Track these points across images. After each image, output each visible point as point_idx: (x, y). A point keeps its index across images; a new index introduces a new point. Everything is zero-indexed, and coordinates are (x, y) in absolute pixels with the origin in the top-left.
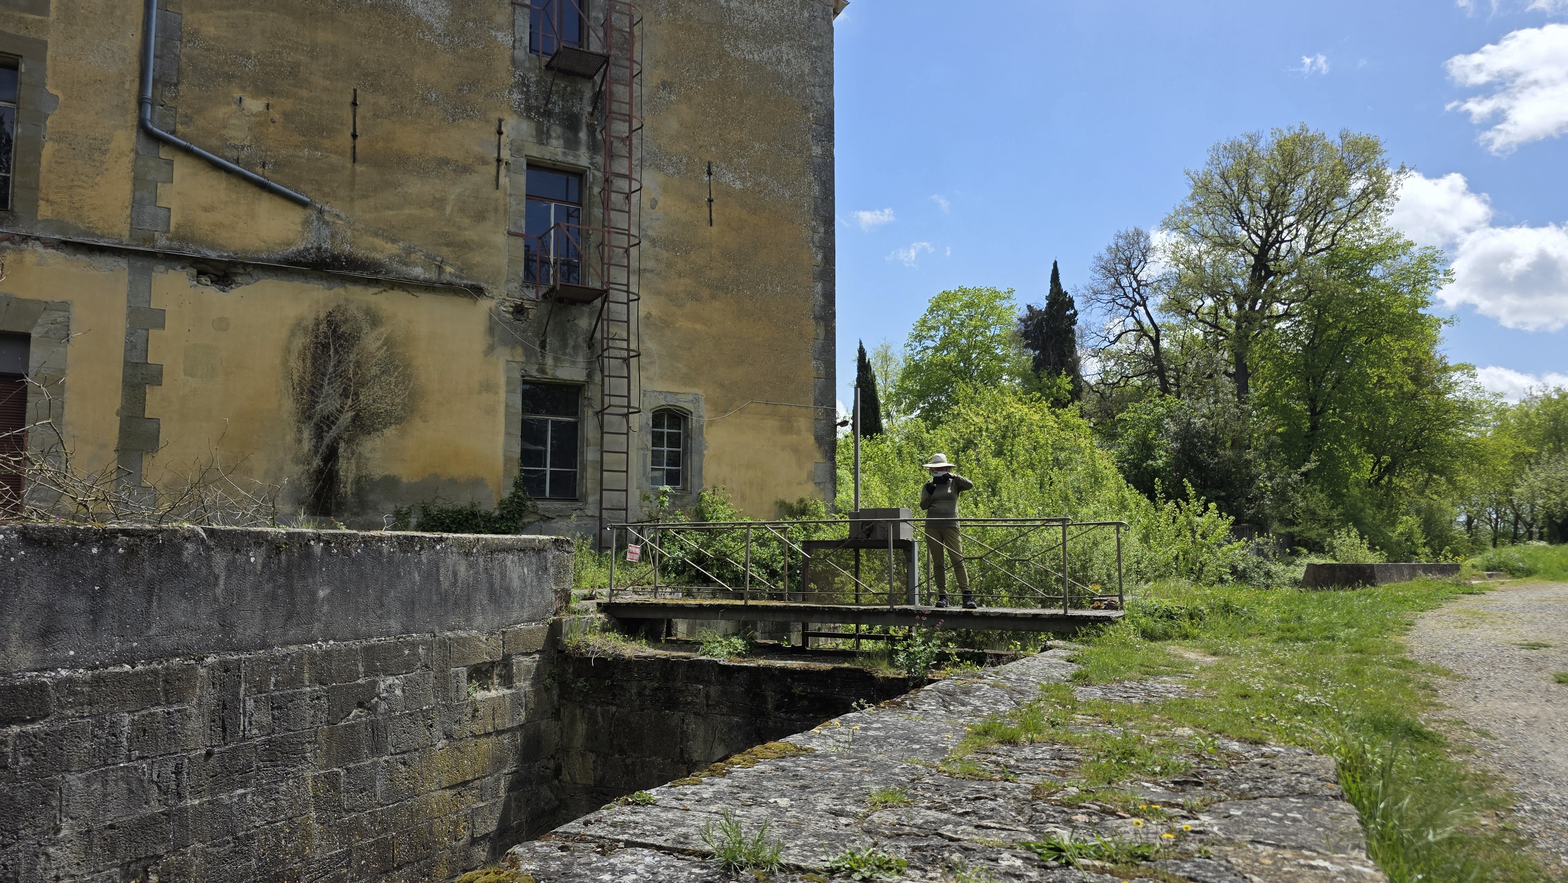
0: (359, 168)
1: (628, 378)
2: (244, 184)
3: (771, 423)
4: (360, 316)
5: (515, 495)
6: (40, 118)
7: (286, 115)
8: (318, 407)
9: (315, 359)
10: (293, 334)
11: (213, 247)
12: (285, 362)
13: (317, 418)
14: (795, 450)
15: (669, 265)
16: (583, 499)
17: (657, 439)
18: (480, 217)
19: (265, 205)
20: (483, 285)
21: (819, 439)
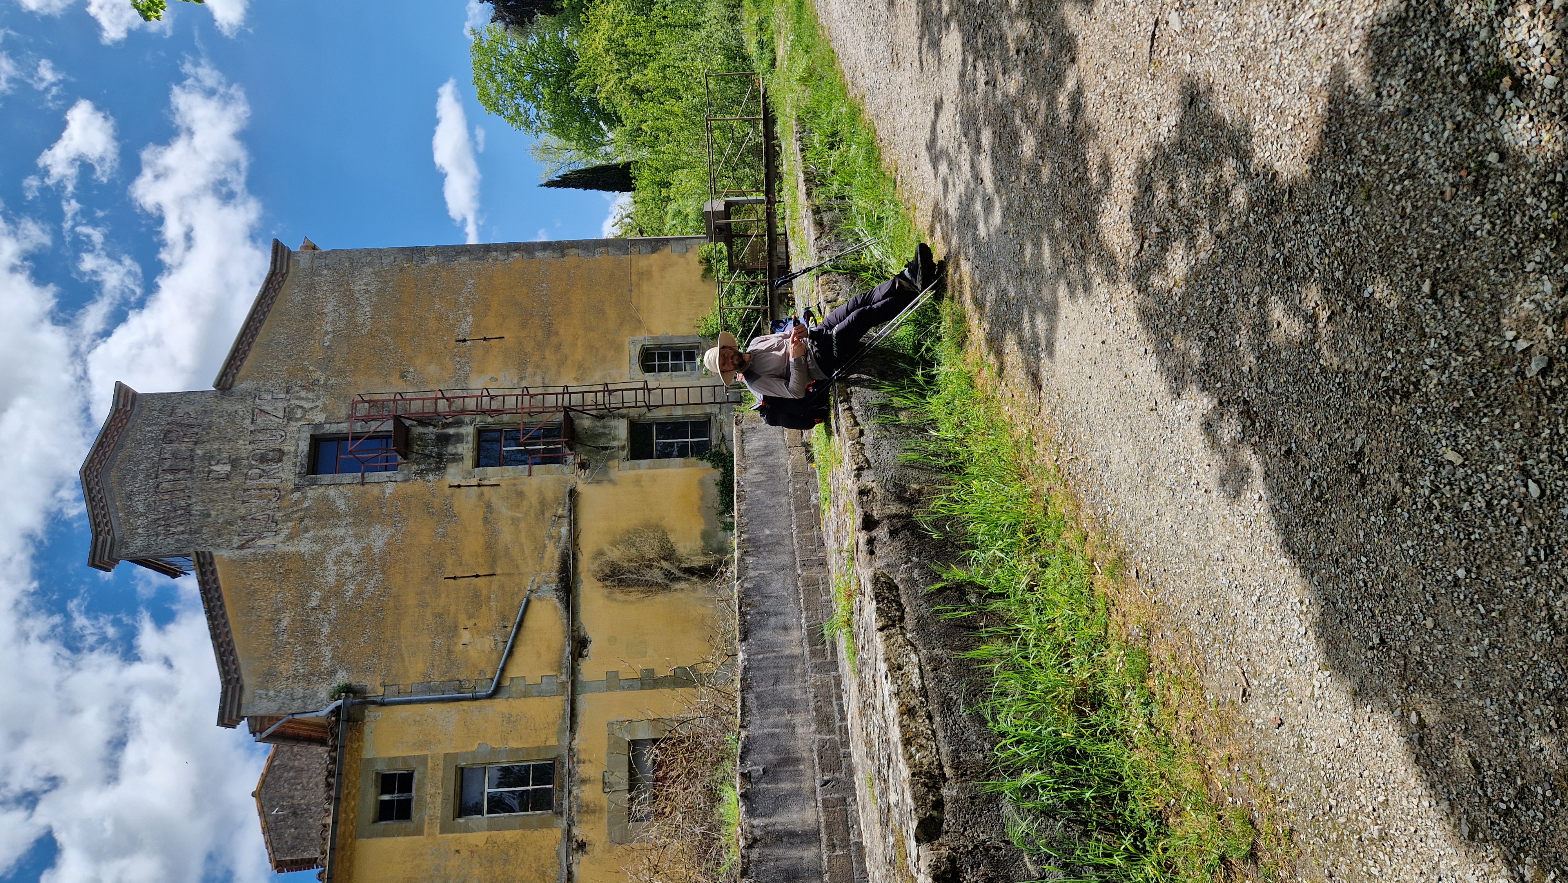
0: (499, 571)
1: (622, 390)
2: (520, 637)
3: (645, 287)
4: (598, 562)
5: (708, 459)
6: (494, 751)
7: (470, 617)
8: (660, 581)
9: (629, 586)
10: (615, 600)
11: (564, 650)
12: (632, 603)
13: (666, 581)
14: (663, 268)
15: (538, 366)
16: (709, 417)
17: (663, 369)
18: (521, 495)
19: (531, 622)
20: (568, 489)
21: (654, 250)
